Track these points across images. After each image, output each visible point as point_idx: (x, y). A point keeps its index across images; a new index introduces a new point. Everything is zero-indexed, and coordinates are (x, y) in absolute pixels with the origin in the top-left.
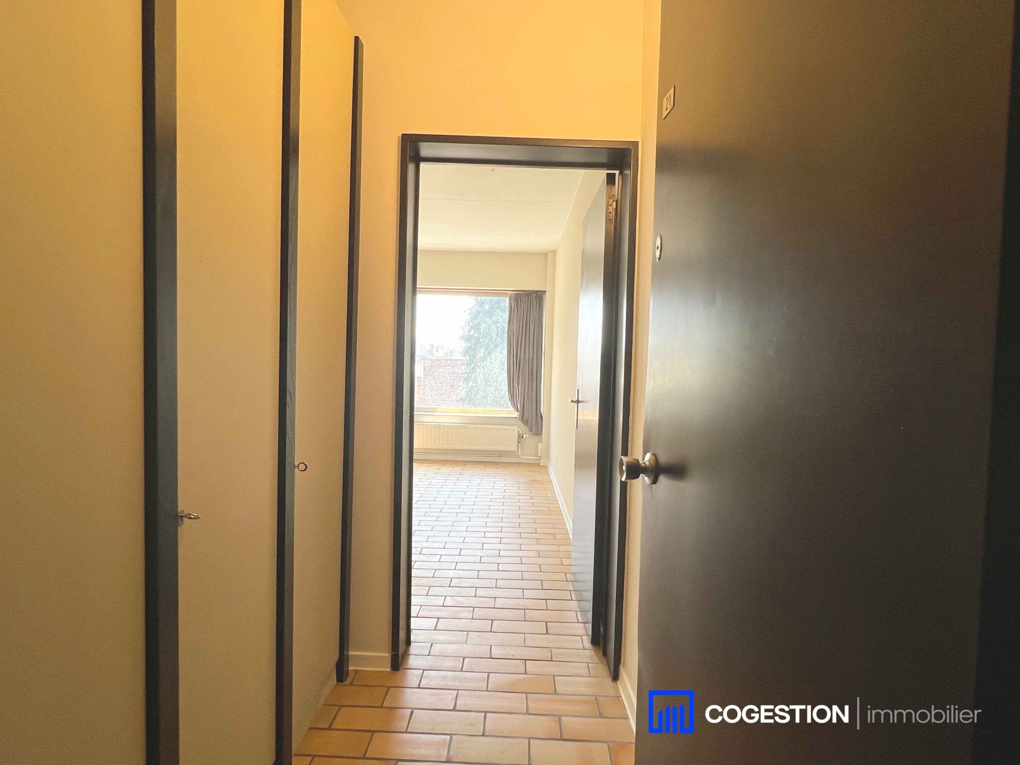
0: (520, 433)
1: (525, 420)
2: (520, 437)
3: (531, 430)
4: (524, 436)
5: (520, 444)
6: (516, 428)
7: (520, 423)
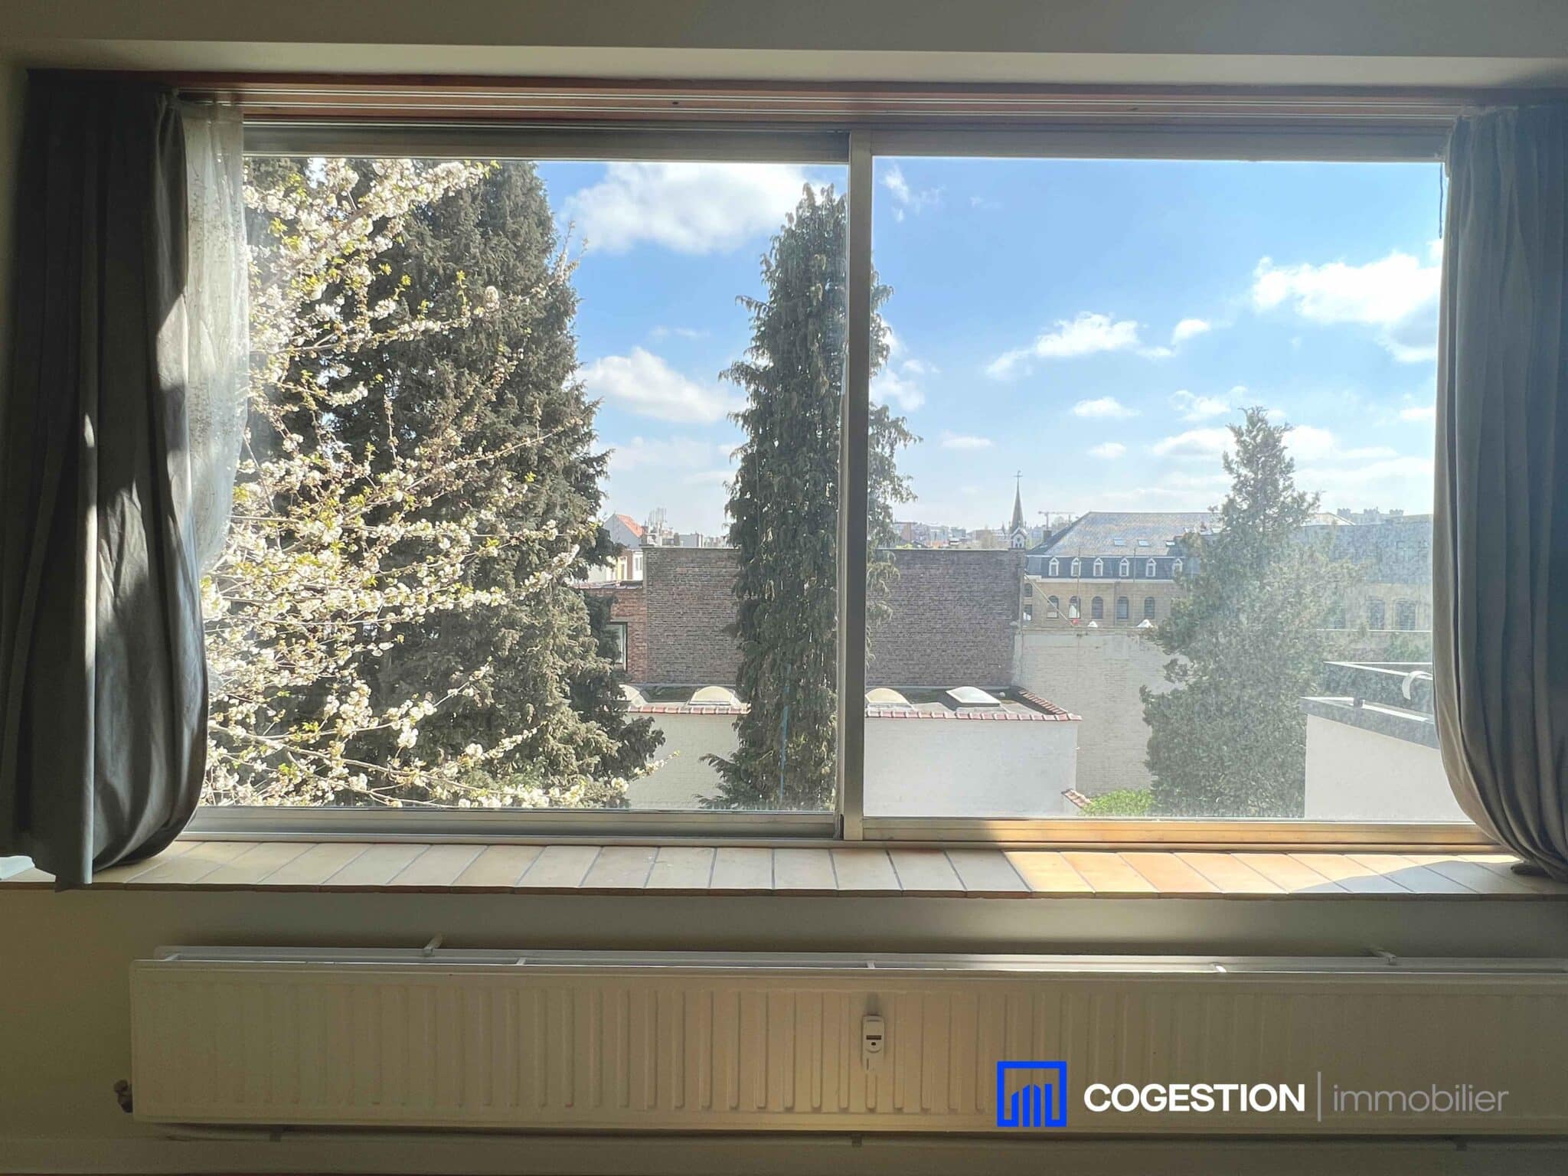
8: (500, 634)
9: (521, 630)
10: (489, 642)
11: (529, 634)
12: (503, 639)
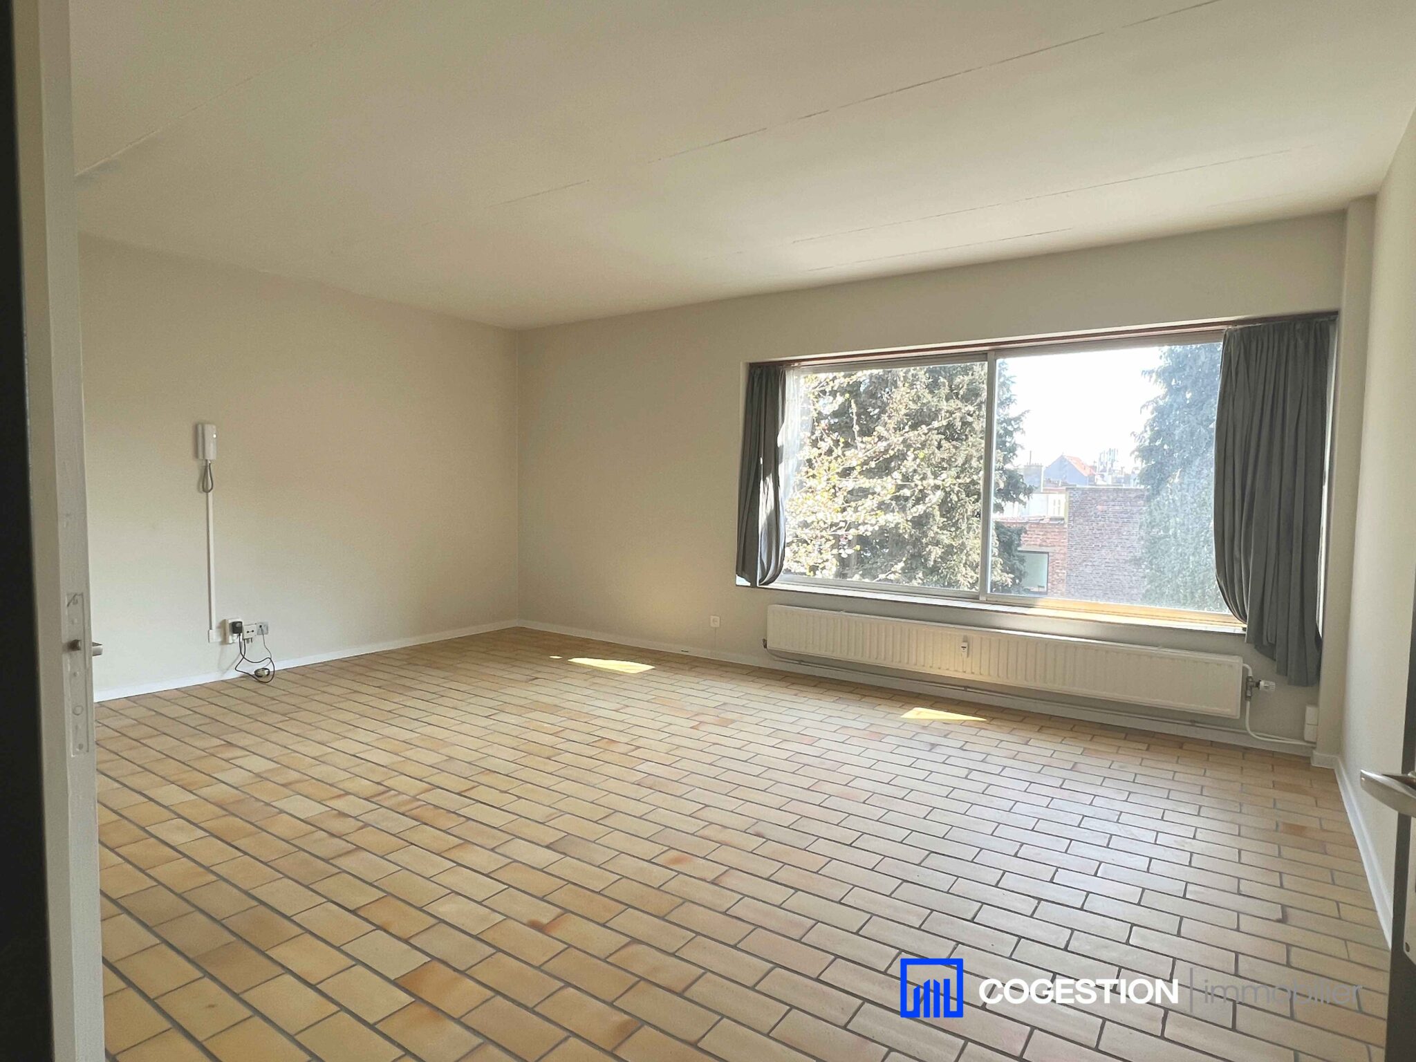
0: (1250, 674)
1: (1265, 643)
2: (1250, 686)
3: (1283, 671)
4: (1262, 683)
5: (1248, 703)
6: (1237, 662)
7: (1248, 649)
8: (927, 549)
9: (943, 548)
10: (920, 556)
11: (949, 551)
12: (930, 552)
